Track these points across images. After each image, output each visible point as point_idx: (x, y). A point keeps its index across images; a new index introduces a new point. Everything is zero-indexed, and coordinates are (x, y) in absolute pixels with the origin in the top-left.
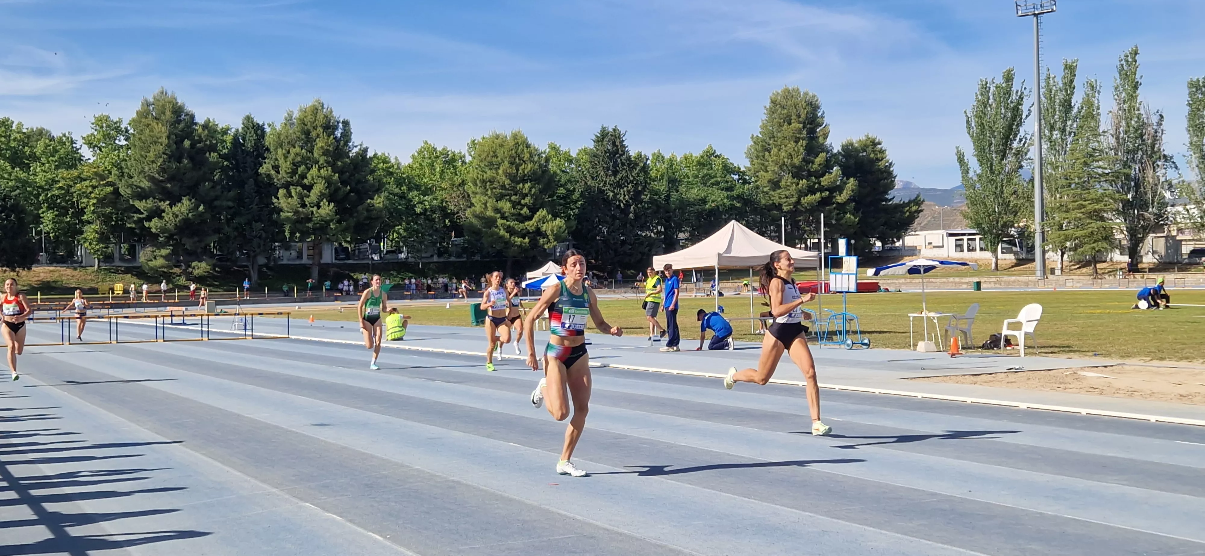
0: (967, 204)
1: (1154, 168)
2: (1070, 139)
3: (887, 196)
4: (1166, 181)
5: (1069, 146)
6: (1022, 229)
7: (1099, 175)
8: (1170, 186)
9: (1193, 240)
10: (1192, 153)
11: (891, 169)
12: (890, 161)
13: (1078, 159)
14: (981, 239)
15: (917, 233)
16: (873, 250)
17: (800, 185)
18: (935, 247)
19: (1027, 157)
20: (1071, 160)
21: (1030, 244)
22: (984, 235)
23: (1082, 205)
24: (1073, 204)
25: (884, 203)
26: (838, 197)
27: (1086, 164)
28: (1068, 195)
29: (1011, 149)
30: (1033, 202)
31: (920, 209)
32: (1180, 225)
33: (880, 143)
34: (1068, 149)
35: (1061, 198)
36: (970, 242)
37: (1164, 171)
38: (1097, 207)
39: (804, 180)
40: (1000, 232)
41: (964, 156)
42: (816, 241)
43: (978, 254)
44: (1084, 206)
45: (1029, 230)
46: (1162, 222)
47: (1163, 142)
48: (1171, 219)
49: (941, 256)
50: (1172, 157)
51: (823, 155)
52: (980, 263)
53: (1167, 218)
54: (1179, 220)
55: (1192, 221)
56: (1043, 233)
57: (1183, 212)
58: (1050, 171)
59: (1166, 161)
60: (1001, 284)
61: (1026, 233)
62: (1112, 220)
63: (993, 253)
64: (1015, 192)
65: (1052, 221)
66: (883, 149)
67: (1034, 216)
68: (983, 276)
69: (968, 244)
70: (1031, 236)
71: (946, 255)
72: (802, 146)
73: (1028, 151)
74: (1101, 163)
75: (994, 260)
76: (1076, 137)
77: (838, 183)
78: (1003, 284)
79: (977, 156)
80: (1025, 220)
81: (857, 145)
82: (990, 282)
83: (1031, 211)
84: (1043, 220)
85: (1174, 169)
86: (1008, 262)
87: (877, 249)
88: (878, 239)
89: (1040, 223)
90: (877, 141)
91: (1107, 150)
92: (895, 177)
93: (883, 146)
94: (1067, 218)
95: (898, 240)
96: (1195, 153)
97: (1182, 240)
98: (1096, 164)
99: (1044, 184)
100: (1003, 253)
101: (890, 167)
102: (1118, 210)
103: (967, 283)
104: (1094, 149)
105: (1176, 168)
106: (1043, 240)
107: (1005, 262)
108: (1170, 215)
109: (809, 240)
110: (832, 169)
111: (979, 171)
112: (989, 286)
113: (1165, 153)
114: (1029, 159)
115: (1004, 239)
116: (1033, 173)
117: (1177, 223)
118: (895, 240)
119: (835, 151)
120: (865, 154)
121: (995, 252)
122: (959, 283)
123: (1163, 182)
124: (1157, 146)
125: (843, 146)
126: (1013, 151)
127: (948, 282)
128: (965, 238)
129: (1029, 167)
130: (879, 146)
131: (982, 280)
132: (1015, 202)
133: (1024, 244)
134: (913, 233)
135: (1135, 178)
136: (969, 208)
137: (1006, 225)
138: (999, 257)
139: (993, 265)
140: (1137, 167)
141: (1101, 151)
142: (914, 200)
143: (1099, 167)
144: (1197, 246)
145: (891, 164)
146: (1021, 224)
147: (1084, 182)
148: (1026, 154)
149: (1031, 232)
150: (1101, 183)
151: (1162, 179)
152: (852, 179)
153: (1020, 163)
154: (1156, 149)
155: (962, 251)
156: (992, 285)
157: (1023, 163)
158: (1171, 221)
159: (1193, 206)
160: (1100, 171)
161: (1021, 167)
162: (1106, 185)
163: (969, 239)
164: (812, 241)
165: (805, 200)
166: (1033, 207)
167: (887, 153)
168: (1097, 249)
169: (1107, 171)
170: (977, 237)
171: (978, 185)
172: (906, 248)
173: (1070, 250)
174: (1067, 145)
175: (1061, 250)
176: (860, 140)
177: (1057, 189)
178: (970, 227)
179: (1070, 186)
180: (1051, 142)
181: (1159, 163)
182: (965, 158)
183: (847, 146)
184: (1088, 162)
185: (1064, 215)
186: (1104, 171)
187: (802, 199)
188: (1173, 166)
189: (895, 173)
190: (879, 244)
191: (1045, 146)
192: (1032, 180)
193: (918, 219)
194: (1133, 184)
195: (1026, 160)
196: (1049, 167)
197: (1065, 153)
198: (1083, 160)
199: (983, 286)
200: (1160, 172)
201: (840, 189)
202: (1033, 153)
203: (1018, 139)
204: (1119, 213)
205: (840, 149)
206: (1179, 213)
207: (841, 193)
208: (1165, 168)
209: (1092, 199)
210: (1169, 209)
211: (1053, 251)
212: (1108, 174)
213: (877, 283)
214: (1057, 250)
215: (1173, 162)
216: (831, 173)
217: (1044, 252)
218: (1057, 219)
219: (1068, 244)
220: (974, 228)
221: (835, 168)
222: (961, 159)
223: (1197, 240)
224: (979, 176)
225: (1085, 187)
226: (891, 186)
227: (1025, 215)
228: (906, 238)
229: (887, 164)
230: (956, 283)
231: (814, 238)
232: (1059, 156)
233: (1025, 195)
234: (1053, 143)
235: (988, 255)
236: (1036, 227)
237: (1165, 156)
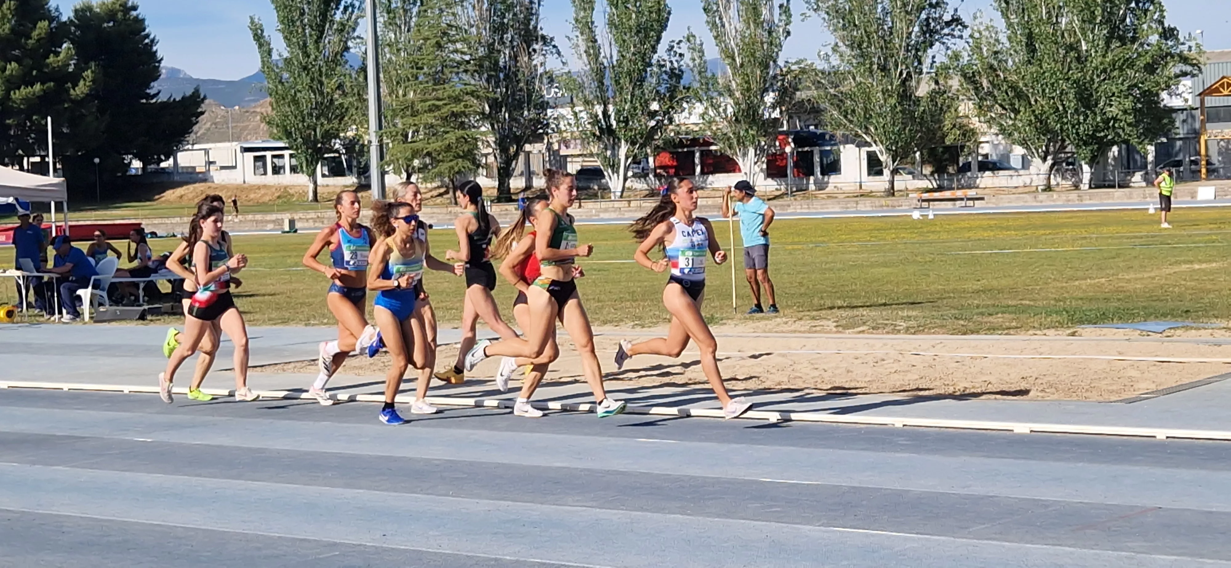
0: (271, 104)
1: (529, 53)
2: (415, 10)
3: (148, 91)
4: (546, 73)
5: (414, 19)
6: (351, 141)
7: (458, 63)
8: (551, 80)
9: (580, 155)
10: (578, 33)
11: (154, 48)
12: (152, 37)
13: (428, 39)
14: (291, 156)
15: (196, 147)
16: (128, 174)
17: (7, 72)
18: (223, 168)
19: (356, 34)
20: (419, 40)
21: (363, 163)
22: (297, 149)
23: (434, 105)
24: (422, 104)
25: (144, 101)
26: (72, 91)
27: (439, 46)
28: (415, 91)
29: (332, 22)
30: (366, 100)
31: (200, 110)
32: (565, 135)
33: (135, 8)
34: (412, 24)
35: (404, 95)
36: (275, 160)
37: (542, 58)
38: (455, 110)
39: (13, 63)
40: (319, 145)
41: (262, 31)
42: (37, 159)
43: (287, 178)
44: (438, 108)
45: (361, 142)
46: (541, 131)
47: (540, 17)
48: (553, 126)
49: (233, 182)
50: (552, 39)
51: (43, 25)
52: (291, 192)
53: (548, 125)
54: (563, 128)
55: (581, 129)
56: (381, 146)
57: (569, 117)
58: (388, 56)
59: (545, 44)
60: (323, 222)
61: (357, 148)
62: (474, 127)
63: (309, 176)
64: (340, 86)
65: (393, 129)
66: (140, 17)
67: (367, 121)
68: (296, 212)
69: (272, 162)
70: (364, 150)
71: (240, 181)
72: (9, 9)
73: (356, 23)
74: (459, 46)
75: (311, 186)
76: (423, 8)
77: (70, 70)
78: (326, 221)
79: (282, 31)
80: (354, 127)
81: (98, 10)
82: (307, 220)
83: (364, 115)
84: (380, 127)
85: (557, 55)
86: (331, 190)
87: (133, 172)
88: (136, 156)
89: (376, 132)
90: (130, 4)
91: (466, 27)
92: (160, 62)
93: (141, 12)
94: (415, 125)
95: (167, 158)
96: (582, 34)
97: (567, 156)
98: (451, 47)
99: (381, 75)
100: (324, 176)
101: (151, 46)
102: (483, 113)
103: (273, 222)
104: (448, 25)
105: (559, 53)
106: (382, 157)
107: (326, 190)
108: (551, 121)
109: (25, 159)
110: (60, 47)
111: (286, 55)
112: (306, 225)
113: (545, 34)
114: (359, 37)
115: (326, 156)
116: (365, 59)
117: (560, 132)
118: (163, 157)
119: (64, 19)
120: (111, 24)
121: (312, 174)
122: (262, 221)
123: (541, 75)
124: (532, 23)
125: (76, 11)
126: (335, 26)
127: (246, 221)
128: (268, 154)
129: (358, 50)
130: (134, 13)
131: (296, 217)
132: (340, 101)
133: (355, 163)
134: (190, 147)
135: (505, 67)
136: (273, 109)
137: (329, 136)
138: (319, 183)
139: (311, 195)
140: (507, 52)
141: (457, 28)
142: (191, 96)
143: (456, 51)
144: (585, 164)
145: (152, 41)
146: (350, 134)
147: (437, 73)
148: (354, 30)
149: (363, 145)
150: (460, 75)
151: (540, 70)
152: (93, 64)
153: (346, 42)
154: (531, 27)
155: (265, 173)
156: (311, 224)
157: (350, 44)
158: (553, 129)
159: (582, 108)
160: (458, 57)
161: (347, 49)
162: (466, 77)
163: (274, 156)
164: (32, 160)
165: (17, 95)
166: (367, 107)
167: (146, 23)
168: (456, 169)
169: (467, 58)
170: (287, 153)
171: (286, 75)
172: (180, 171)
173: (420, 170)
174: (411, 18)
175: (407, 171)
176: (104, 3)
177: (398, 83)
178: (274, 138)
179: (417, 78)
180: (389, 12)
181: (536, 47)
182: (264, 34)
183: (83, 10)
184: (442, 43)
185: (411, 121)
186: (464, 57)
187: (12, 93)
188: (554, 51)
189: (159, 55)
190: (137, 164)
191: (380, 20)
192: (364, 69)
193: (198, 125)
194: (502, 76)
195: (354, 38)
196: (387, 50)
197: (409, 31)
198: (434, 41)
199: (298, 225)
200: (537, 60)
201: (75, 78)
202: (364, 29)
203: (341, 8)
204: (484, 117)
205: (72, 15)
206: (563, 117)
207: (75, 85)
208: (544, 55)
209: (449, 97)
210: (549, 112)
211: (395, 173)
212: (468, 62)
213: (140, 224)
214: (401, 172)
215: (554, 46)
216: (60, 53)
217: (383, 174)
218: (400, 126)
219: (416, 163)
220: (280, 139)
221: (65, 45)
222: (259, 36)
223: (585, 156)
224: (288, 62)
225: (438, 80)
226: (154, 73)
227: (355, 120)
228: (180, 155)
229: (147, 41)
230: (257, 222)
231: (34, 156)
232: (401, 34)
233: (356, 91)
234: (392, 15)
235: (302, 179)
236: (371, 137)
237: (543, 38)
